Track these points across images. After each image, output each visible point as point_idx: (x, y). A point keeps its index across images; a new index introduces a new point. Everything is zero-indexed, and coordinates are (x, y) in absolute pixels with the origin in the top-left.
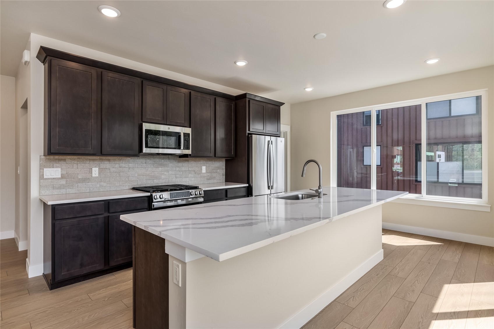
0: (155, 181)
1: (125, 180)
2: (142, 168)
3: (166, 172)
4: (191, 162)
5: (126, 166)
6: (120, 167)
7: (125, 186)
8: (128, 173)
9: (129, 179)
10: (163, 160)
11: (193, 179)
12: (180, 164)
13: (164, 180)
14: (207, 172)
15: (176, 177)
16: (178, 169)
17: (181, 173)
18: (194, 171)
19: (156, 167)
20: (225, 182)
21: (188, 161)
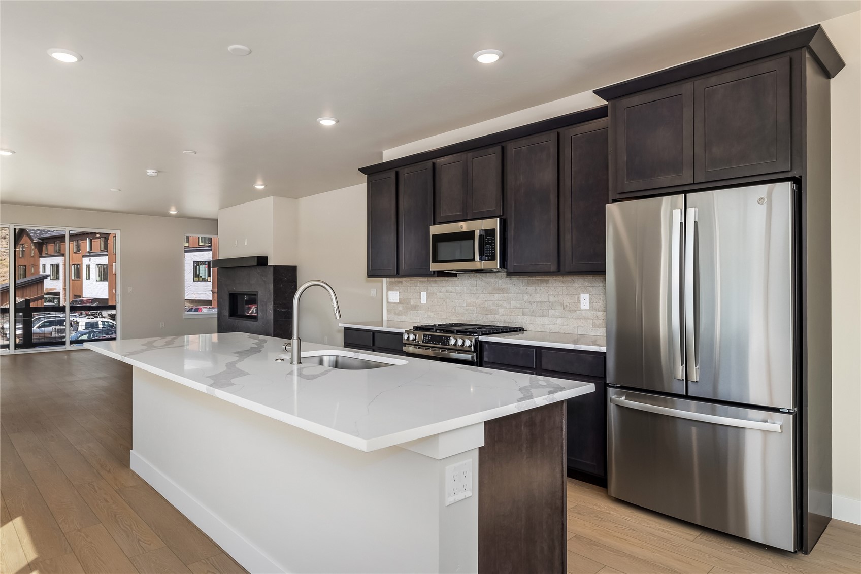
12: (531, 289)
16: (526, 298)
17: (534, 306)
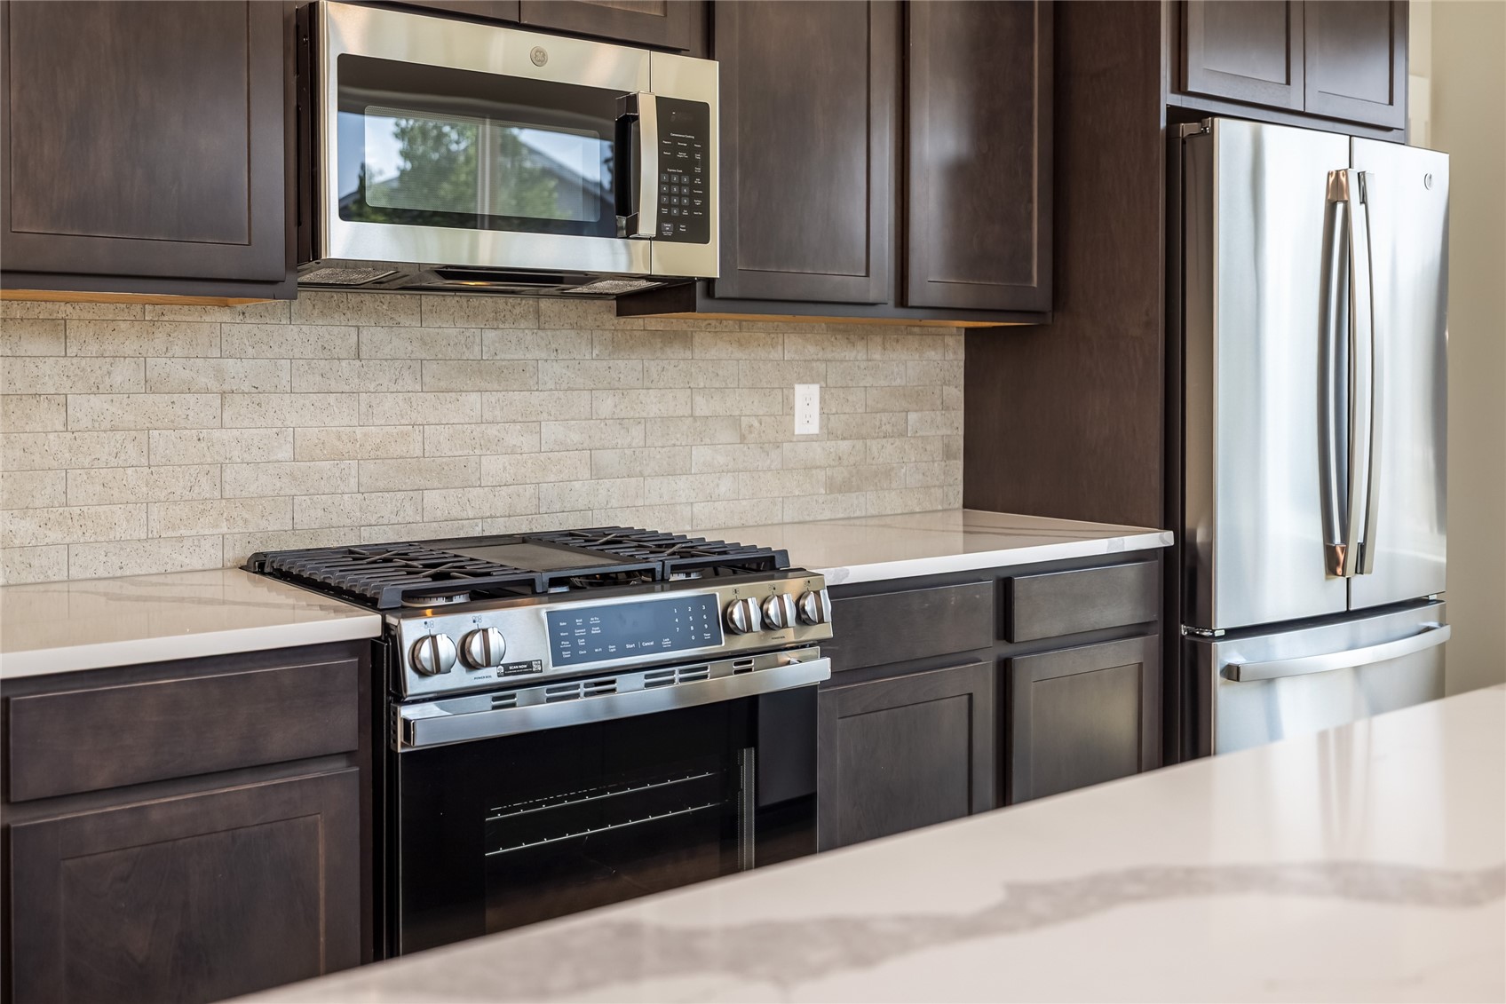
0: (432, 498)
1: (187, 495)
2: (332, 398)
3: (518, 426)
4: (713, 353)
5: (203, 381)
6: (150, 387)
7: (188, 543)
8: (216, 434)
9: (227, 487)
10: (490, 335)
11: (725, 486)
13: (504, 491)
14: (829, 433)
15: (597, 472)
18: (735, 421)
19: (443, 384)
20: (965, 506)
21: (685, 339)
